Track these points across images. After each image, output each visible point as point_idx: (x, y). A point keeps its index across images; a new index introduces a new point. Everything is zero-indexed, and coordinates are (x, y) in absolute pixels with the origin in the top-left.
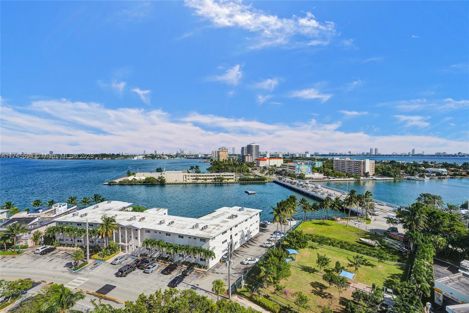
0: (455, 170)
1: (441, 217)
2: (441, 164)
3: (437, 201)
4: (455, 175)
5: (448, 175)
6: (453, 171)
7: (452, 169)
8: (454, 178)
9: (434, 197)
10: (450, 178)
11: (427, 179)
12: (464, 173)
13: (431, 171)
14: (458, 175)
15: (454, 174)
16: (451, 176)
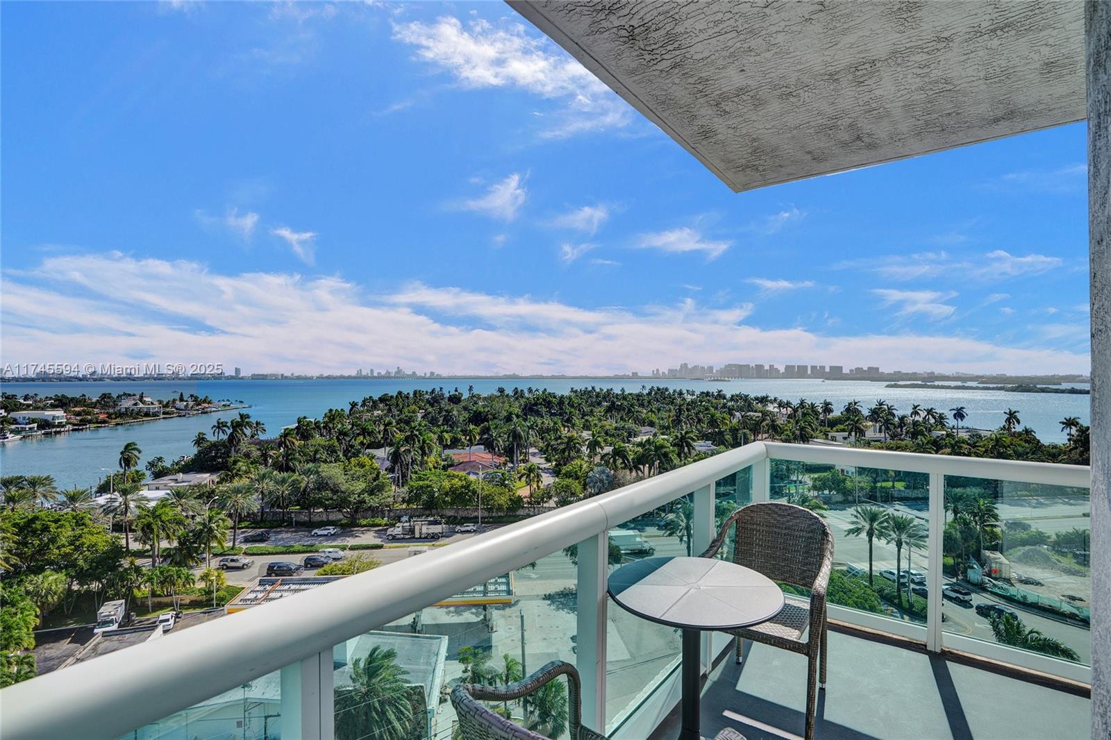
0: (84, 411)
2: (51, 399)
4: (83, 422)
5: (68, 423)
6: (78, 414)
7: (77, 409)
8: (82, 430)
10: (73, 430)
11: (12, 439)
12: (102, 417)
13: (24, 419)
14: (90, 422)
15: (81, 421)
16: (74, 425)
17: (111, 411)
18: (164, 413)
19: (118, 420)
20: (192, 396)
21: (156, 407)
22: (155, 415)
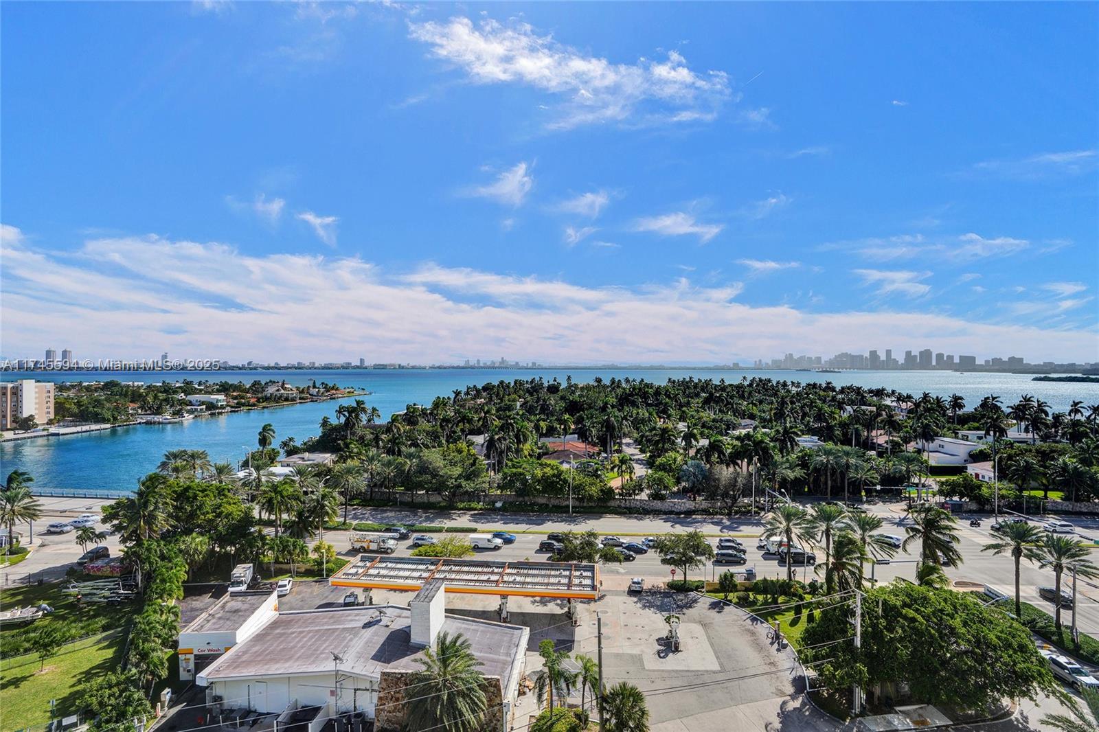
0: (240, 395)
1: (201, 494)
2: (217, 384)
3: (198, 462)
4: (239, 405)
5: (227, 406)
6: (235, 398)
7: (235, 394)
8: (237, 411)
9: (193, 456)
10: (231, 412)
11: (188, 418)
12: (253, 401)
13: (197, 401)
14: (244, 405)
15: (237, 404)
16: (232, 407)
17: (260, 395)
18: (300, 399)
19: (264, 404)
20: (323, 383)
21: (295, 393)
22: (293, 400)
